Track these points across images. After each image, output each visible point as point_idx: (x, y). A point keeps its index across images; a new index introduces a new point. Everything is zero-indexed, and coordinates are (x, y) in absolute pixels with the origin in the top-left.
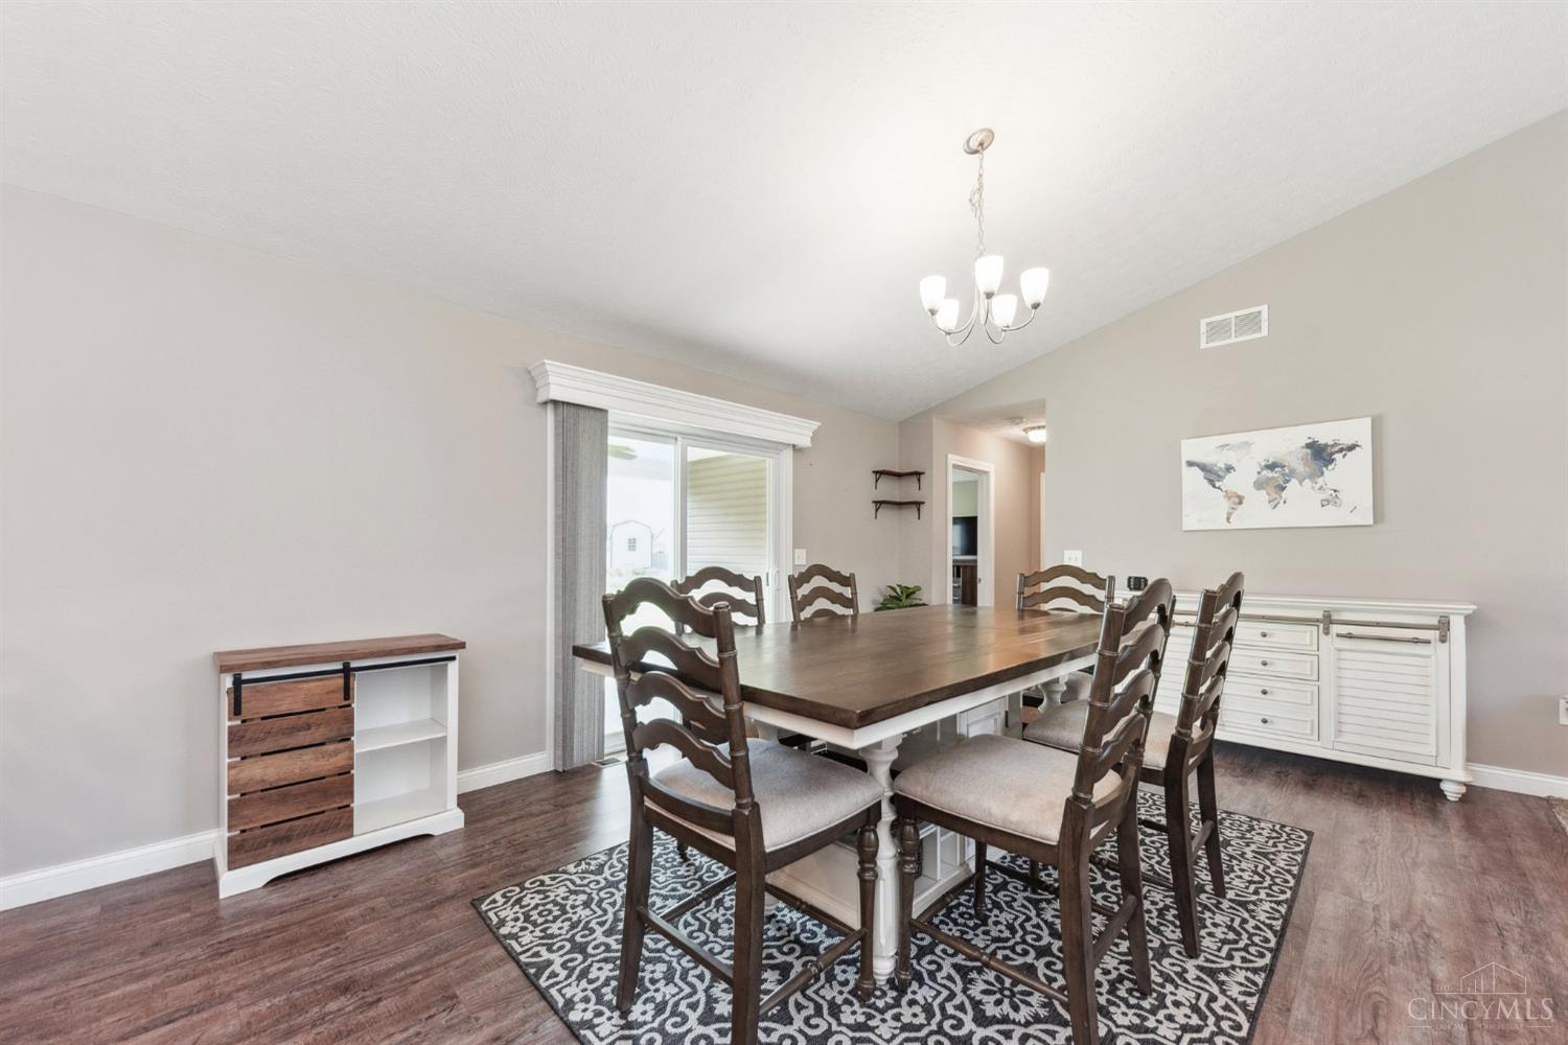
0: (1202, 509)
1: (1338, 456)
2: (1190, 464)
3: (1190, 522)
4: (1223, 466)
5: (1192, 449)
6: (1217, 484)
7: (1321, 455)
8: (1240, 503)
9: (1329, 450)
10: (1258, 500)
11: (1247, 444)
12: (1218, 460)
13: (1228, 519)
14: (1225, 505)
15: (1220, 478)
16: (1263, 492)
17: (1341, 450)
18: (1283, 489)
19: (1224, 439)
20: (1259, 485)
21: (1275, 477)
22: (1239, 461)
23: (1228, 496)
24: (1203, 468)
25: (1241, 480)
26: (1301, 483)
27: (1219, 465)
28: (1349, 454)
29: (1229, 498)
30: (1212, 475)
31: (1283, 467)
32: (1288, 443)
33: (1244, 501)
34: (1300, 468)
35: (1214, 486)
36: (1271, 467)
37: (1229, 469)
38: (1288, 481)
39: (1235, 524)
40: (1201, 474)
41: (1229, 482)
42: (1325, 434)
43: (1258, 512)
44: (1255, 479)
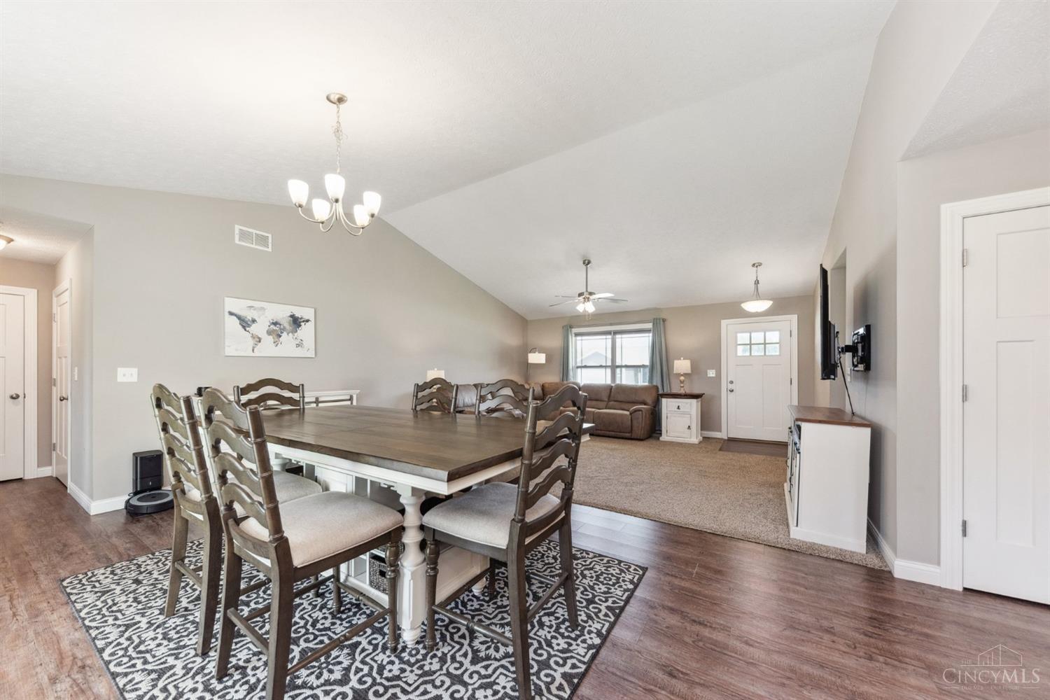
0: (236, 343)
1: (303, 324)
2: (231, 314)
3: (230, 350)
4: (251, 319)
5: (232, 304)
6: (247, 329)
7: (296, 322)
8: (260, 341)
9: (300, 320)
10: (268, 340)
11: (263, 309)
12: (249, 315)
13: (253, 350)
14: (251, 342)
15: (249, 326)
16: (271, 337)
17: (303, 321)
18: (280, 336)
19: (250, 303)
20: (269, 333)
21: (276, 330)
22: (259, 317)
23: (253, 337)
24: (239, 318)
25: (260, 329)
26: (288, 334)
27: (248, 317)
28: (307, 324)
29: (254, 338)
30: (245, 323)
31: (280, 325)
32: (282, 313)
33: (262, 341)
34: (288, 327)
35: (245, 330)
36: (275, 324)
37: (254, 321)
38: (282, 333)
39: (257, 354)
40: (238, 321)
41: (254, 328)
42: (299, 312)
43: (268, 347)
44: (266, 329)
